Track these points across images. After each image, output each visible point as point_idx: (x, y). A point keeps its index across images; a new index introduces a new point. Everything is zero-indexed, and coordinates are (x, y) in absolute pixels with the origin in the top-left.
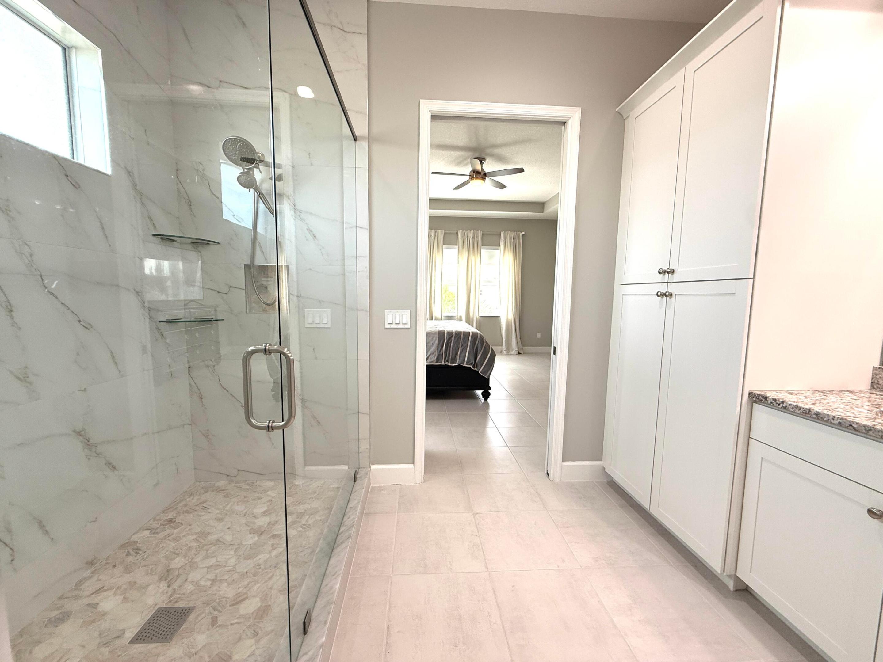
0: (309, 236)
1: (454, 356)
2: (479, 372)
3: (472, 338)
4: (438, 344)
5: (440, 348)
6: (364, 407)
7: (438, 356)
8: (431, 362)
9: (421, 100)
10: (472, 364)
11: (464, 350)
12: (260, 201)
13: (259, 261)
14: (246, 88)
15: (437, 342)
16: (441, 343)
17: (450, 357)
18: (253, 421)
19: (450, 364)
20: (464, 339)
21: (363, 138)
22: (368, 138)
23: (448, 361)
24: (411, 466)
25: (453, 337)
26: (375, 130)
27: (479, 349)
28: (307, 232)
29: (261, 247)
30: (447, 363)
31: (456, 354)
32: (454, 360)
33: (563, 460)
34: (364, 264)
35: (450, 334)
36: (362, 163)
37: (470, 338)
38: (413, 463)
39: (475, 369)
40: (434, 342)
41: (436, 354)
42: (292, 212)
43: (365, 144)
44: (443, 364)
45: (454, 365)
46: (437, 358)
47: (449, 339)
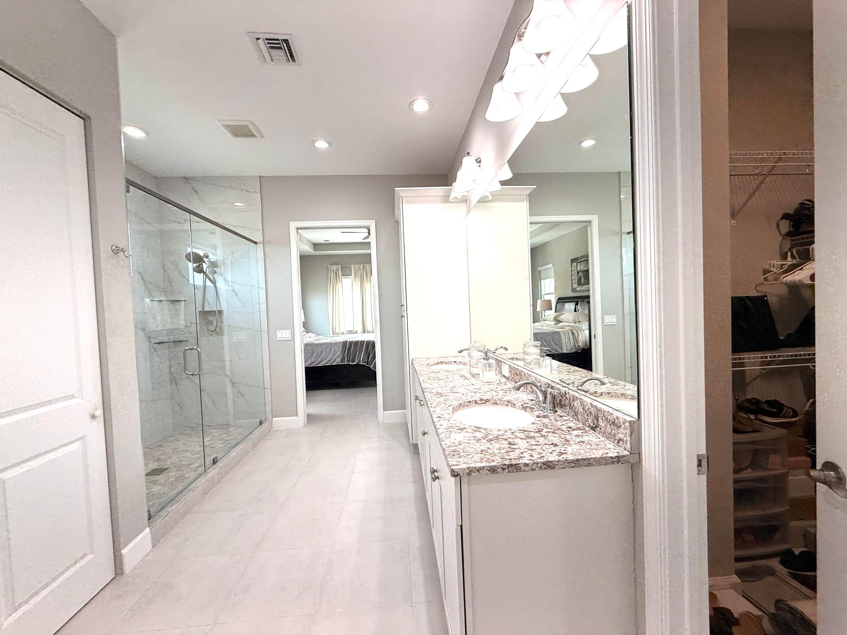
0: (234, 295)
1: (353, 357)
2: (371, 367)
3: (366, 344)
4: (342, 351)
5: (343, 352)
6: (267, 385)
7: (342, 358)
8: (337, 363)
9: (290, 222)
10: (365, 362)
11: (360, 353)
12: (207, 279)
13: (207, 309)
14: (198, 222)
15: (341, 349)
16: (344, 349)
17: (351, 358)
18: (187, 372)
19: (351, 364)
20: (360, 346)
21: (260, 243)
22: (263, 242)
23: (349, 361)
24: (296, 417)
25: (353, 345)
26: (266, 238)
27: (371, 351)
28: (232, 292)
29: (208, 301)
30: (349, 363)
31: (355, 356)
32: (353, 361)
33: (384, 411)
34: (264, 307)
35: (351, 343)
36: (261, 254)
37: (364, 345)
38: (297, 416)
39: (369, 366)
40: (340, 349)
41: (341, 356)
42: (224, 282)
43: (262, 245)
44: (346, 363)
45: (354, 364)
46: (341, 360)
47: (350, 346)
